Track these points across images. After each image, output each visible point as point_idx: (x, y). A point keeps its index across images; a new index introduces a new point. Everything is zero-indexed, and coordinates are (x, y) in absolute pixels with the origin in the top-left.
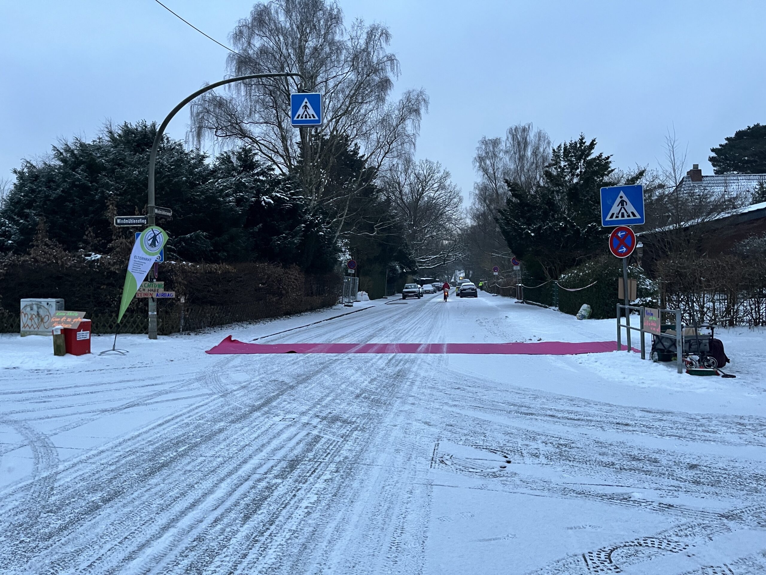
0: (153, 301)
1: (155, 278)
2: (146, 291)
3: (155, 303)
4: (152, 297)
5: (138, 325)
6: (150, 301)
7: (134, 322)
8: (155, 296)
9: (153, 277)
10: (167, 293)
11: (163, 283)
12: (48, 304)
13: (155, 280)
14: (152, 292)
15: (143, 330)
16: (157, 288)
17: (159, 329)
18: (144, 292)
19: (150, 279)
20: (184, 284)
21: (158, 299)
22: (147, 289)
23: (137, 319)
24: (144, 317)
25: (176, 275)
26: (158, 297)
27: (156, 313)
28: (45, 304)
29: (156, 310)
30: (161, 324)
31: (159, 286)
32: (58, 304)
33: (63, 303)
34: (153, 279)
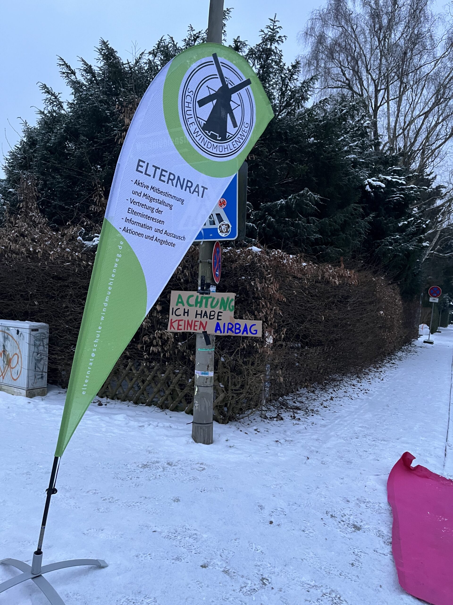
0: (208, 342)
1: (215, 284)
2: (191, 317)
3: (211, 349)
4: (205, 333)
5: (174, 390)
6: (200, 342)
7: (167, 382)
8: (211, 330)
9: (208, 281)
10: (242, 322)
11: (232, 295)
12: (18, 332)
13: (213, 289)
14: (204, 320)
15: (184, 403)
16: (217, 310)
17: (218, 407)
18: (186, 318)
19: (202, 285)
20: (279, 302)
21: (217, 337)
22: (192, 311)
23: (172, 376)
24: (185, 373)
25: (263, 278)
26: (218, 333)
27: (211, 374)
28: (13, 332)
29: (212, 367)
30: (222, 396)
31: (224, 304)
32: (34, 333)
33: (46, 331)
34: (208, 286)
